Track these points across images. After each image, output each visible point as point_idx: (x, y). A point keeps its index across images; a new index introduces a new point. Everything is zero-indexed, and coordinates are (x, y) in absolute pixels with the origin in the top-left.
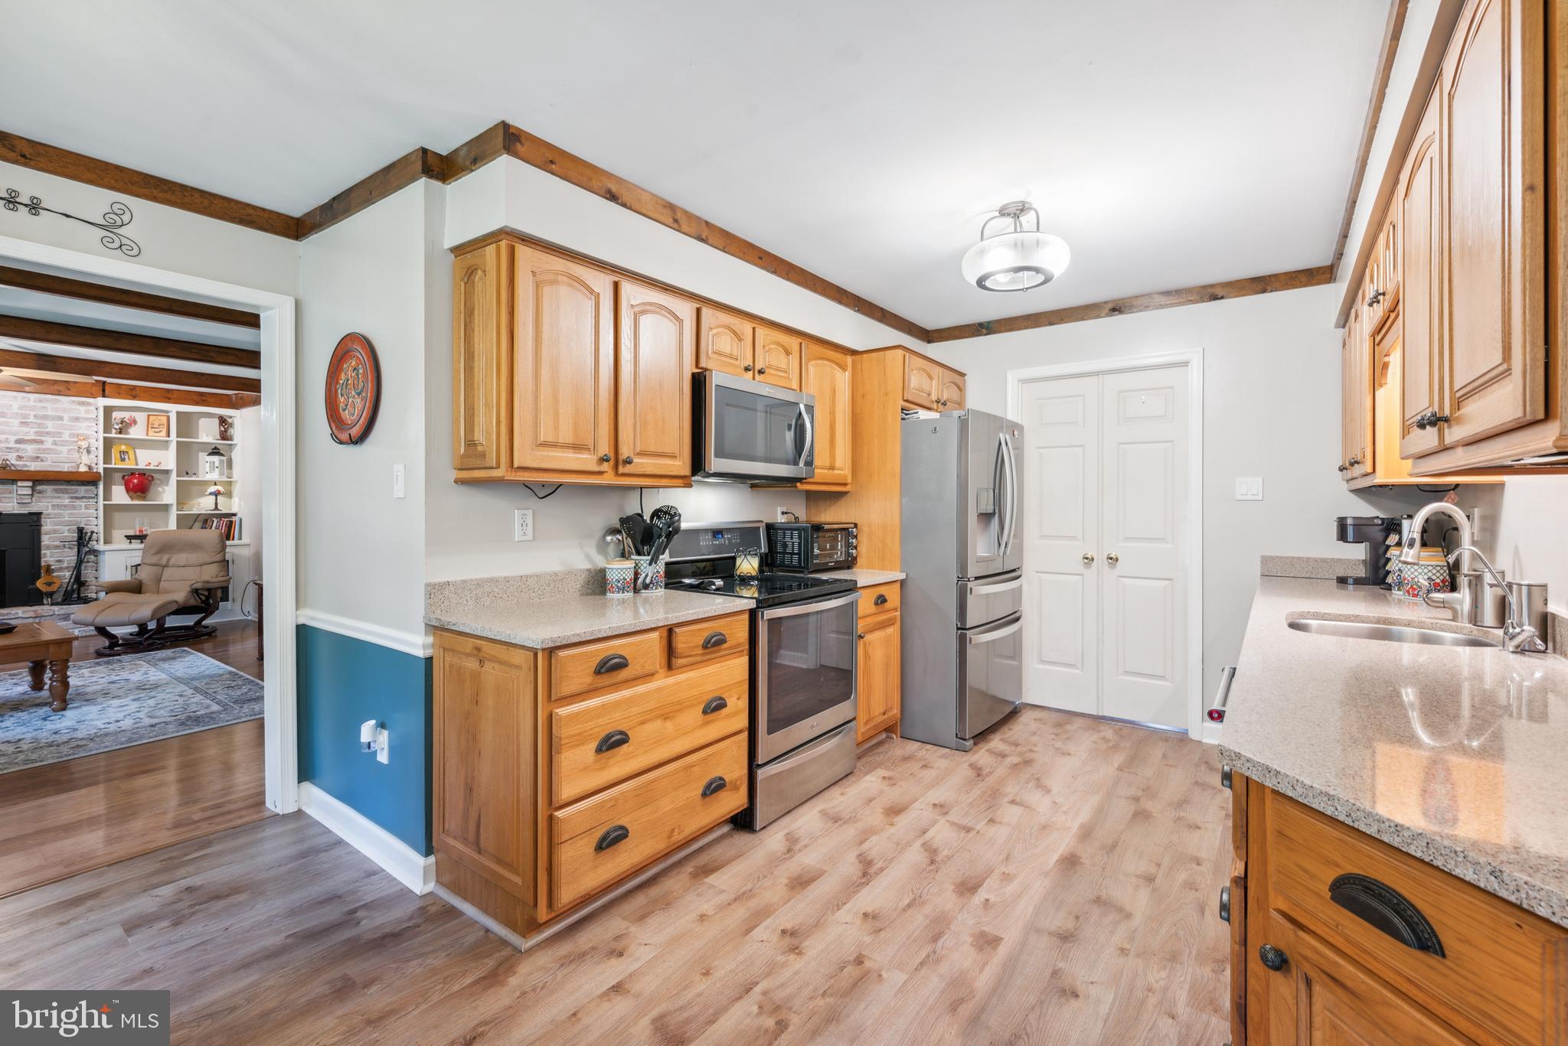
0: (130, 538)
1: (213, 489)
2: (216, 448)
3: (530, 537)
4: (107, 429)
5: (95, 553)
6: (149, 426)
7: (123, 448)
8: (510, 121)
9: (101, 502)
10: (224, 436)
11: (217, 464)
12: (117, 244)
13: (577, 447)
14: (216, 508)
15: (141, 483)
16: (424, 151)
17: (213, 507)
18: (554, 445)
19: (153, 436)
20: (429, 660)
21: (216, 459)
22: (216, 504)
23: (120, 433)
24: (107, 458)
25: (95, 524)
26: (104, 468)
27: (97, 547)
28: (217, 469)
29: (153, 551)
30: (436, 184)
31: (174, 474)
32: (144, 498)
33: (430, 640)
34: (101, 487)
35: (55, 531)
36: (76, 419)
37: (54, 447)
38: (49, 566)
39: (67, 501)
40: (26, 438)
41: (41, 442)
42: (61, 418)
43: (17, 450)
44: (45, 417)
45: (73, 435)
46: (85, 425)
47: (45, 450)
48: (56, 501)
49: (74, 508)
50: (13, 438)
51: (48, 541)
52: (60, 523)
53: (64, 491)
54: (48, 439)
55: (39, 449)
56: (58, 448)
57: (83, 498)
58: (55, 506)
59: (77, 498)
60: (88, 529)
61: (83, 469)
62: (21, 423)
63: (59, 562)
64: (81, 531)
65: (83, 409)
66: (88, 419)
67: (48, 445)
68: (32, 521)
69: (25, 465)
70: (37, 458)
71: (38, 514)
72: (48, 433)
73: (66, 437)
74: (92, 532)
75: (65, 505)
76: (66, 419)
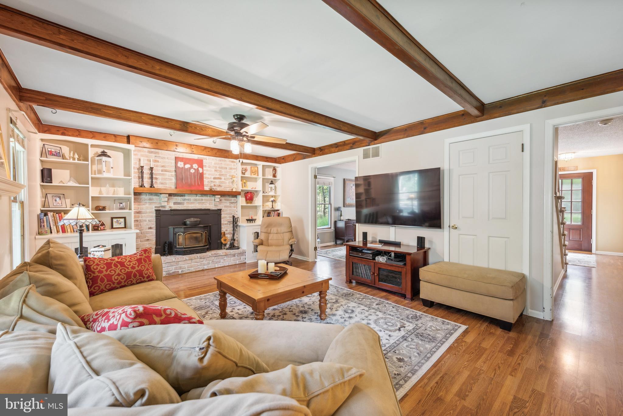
0: (247, 220)
1: (272, 199)
2: (272, 181)
6: (252, 172)
7: (245, 181)
9: (240, 205)
10: (274, 176)
11: (273, 188)
14: (272, 207)
15: (249, 196)
17: (271, 207)
19: (253, 176)
21: (272, 186)
22: (272, 206)
23: (244, 174)
24: (242, 185)
25: (239, 213)
26: (241, 190)
27: (240, 224)
28: (273, 191)
29: (265, 226)
31: (261, 192)
32: (251, 203)
34: (238, 198)
35: (225, 217)
36: (231, 169)
37: (224, 181)
38: (224, 232)
39: (228, 204)
40: (216, 177)
41: (220, 179)
42: (226, 168)
43: (214, 182)
44: (222, 168)
45: (230, 176)
46: (233, 171)
47: (222, 182)
48: (225, 204)
49: (230, 207)
50: (213, 177)
51: (223, 221)
52: (227, 214)
53: (227, 200)
54: (223, 177)
55: (220, 182)
56: (226, 181)
57: (233, 203)
58: (225, 206)
59: (231, 203)
60: (236, 217)
61: (234, 190)
62: (215, 170)
63: (226, 230)
64: (234, 217)
65: (233, 164)
66: (234, 169)
67: (223, 180)
68: (218, 213)
69: (216, 189)
70: (220, 185)
71: (220, 210)
72: (223, 175)
73: (228, 177)
74: (238, 218)
75: (228, 206)
76: (228, 168)
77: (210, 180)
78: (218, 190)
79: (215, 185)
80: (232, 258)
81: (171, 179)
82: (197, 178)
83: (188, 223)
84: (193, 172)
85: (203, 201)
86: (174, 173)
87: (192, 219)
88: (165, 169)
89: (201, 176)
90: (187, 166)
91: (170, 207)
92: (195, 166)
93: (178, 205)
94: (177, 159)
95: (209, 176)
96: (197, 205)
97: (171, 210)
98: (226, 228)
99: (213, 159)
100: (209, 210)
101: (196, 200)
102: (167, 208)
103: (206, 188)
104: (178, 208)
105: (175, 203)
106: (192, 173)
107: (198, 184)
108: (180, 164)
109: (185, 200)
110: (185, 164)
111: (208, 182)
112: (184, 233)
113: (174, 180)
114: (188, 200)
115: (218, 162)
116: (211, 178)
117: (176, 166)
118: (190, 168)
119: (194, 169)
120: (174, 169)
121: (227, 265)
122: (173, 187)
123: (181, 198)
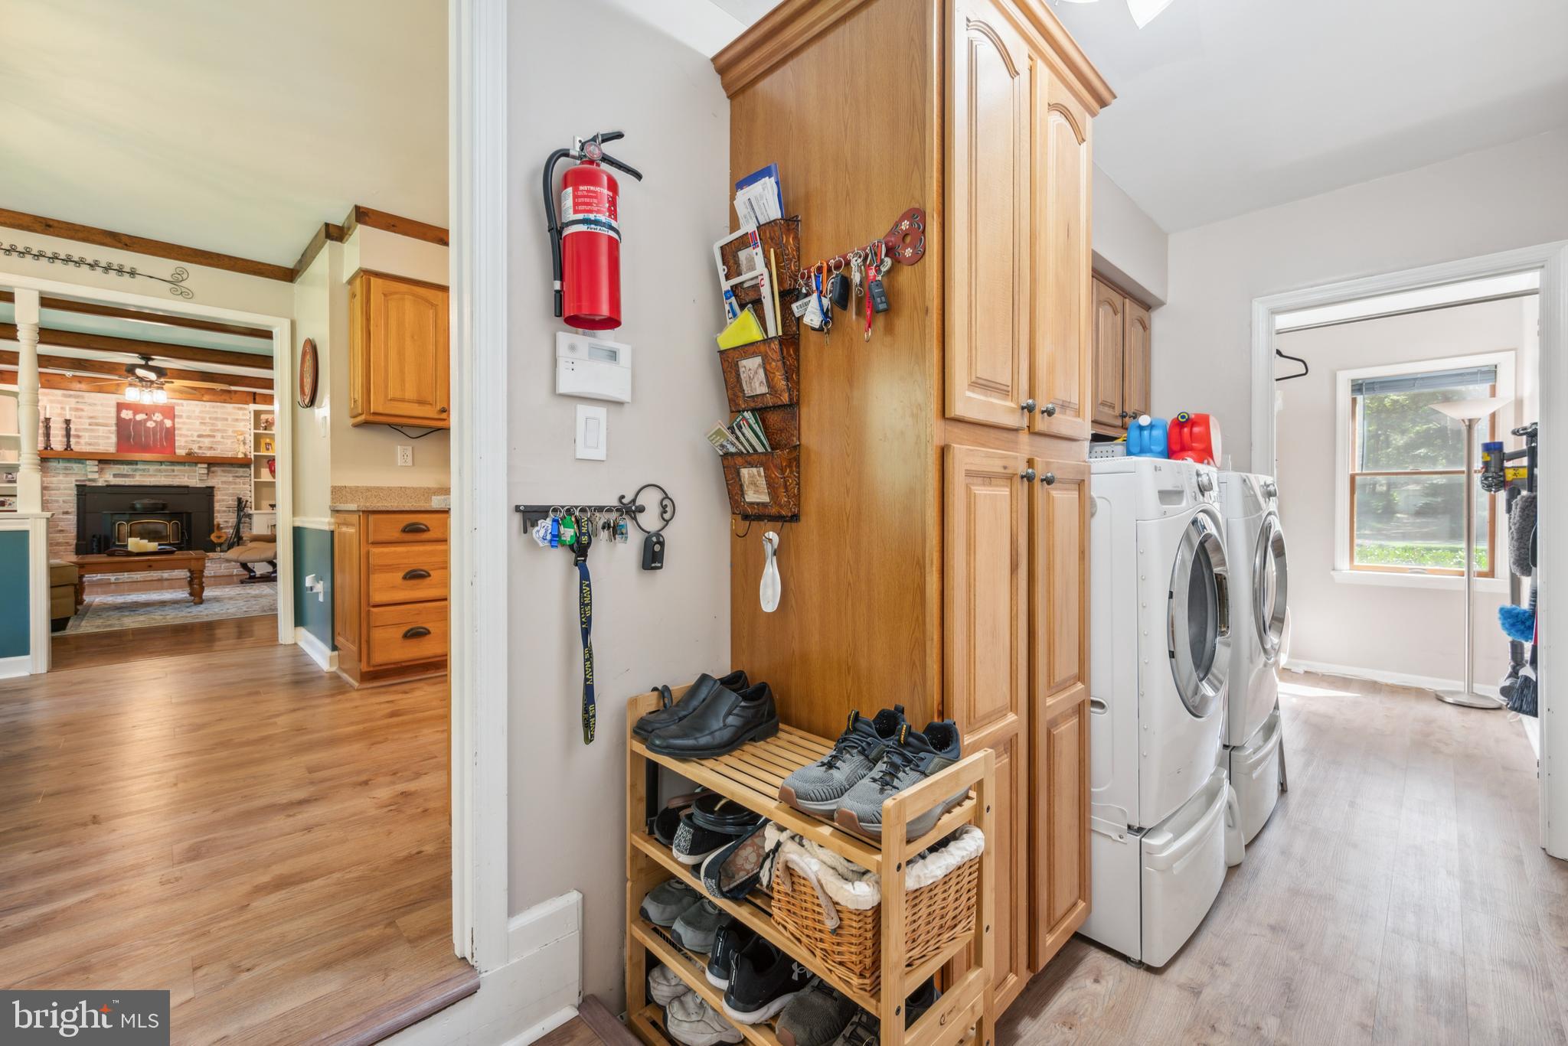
0: (272, 506)
3: (410, 463)
4: (257, 426)
5: (250, 516)
7: (268, 441)
8: (360, 204)
9: (253, 480)
12: (179, 293)
13: (421, 402)
16: (327, 225)
18: (403, 400)
20: (332, 532)
23: (266, 429)
24: (257, 447)
25: (250, 496)
26: (255, 455)
27: (251, 512)
30: (337, 244)
33: (333, 520)
34: (252, 468)
35: (223, 500)
36: (237, 420)
37: (222, 440)
38: (219, 525)
39: (231, 479)
40: (204, 434)
41: (214, 436)
42: (227, 420)
43: (199, 442)
44: (216, 419)
45: (234, 432)
46: (242, 424)
47: (216, 442)
48: (224, 479)
49: (235, 483)
50: (196, 434)
51: (217, 506)
52: (227, 495)
53: (229, 472)
54: (219, 435)
55: (213, 442)
56: (225, 441)
57: (242, 476)
58: (223, 483)
59: (237, 477)
60: (244, 499)
61: (240, 456)
62: (201, 423)
63: (226, 522)
64: (239, 500)
65: (241, 412)
66: (244, 420)
67: (218, 438)
68: (208, 493)
69: (203, 453)
70: (211, 447)
71: (212, 488)
72: (218, 430)
73: (230, 433)
74: (247, 501)
75: (230, 482)
76: (230, 420)
77: (191, 439)
78: (208, 455)
79: (200, 448)
80: (223, 565)
81: (108, 438)
82: (161, 434)
83: (138, 506)
84: (151, 426)
85: (175, 473)
86: (114, 428)
87: (146, 501)
88: (97, 421)
89: (170, 434)
90: (140, 417)
91: (106, 481)
92: (158, 417)
93: (124, 479)
94: (120, 407)
95: (189, 433)
96: (163, 479)
97: (107, 486)
98: (224, 517)
99: (197, 405)
100: (187, 487)
101: (160, 471)
102: (101, 483)
103: (181, 452)
104: (123, 483)
105: (115, 476)
106: (149, 428)
107: (162, 444)
108: (126, 414)
109: (136, 470)
110: (135, 414)
111: (186, 442)
112: (128, 522)
113: (113, 439)
114: (144, 470)
115: (207, 409)
116: (192, 436)
117: (119, 418)
118: (146, 421)
119: (155, 421)
120: (114, 421)
121: (213, 574)
122: (112, 449)
123: (129, 467)
